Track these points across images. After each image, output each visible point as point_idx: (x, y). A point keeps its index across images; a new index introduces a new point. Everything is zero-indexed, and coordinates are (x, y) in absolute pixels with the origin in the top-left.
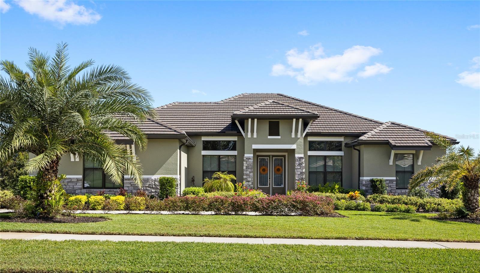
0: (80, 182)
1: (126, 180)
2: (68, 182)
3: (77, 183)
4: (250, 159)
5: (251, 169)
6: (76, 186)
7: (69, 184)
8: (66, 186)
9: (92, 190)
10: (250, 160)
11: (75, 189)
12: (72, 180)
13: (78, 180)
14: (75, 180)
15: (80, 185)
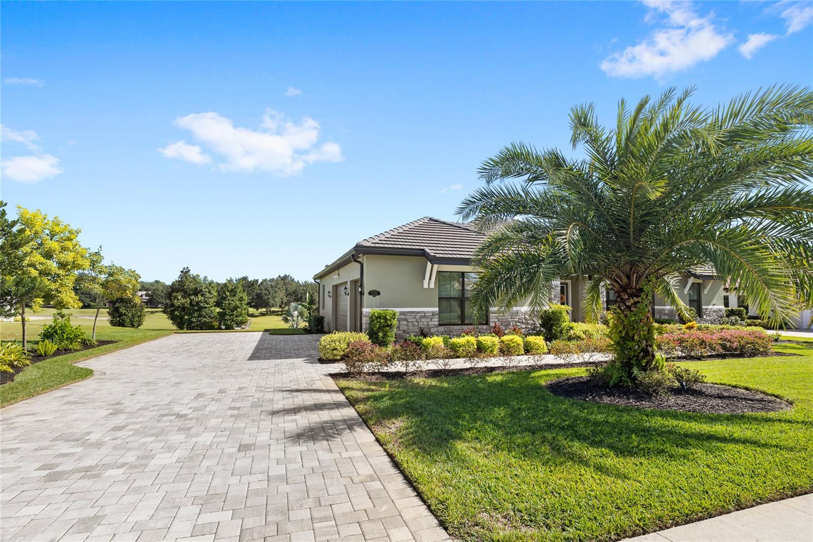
0: (436, 317)
1: (493, 313)
2: (421, 317)
3: (432, 319)
4: (557, 286)
5: (558, 298)
6: (432, 323)
7: (423, 320)
8: (418, 322)
9: (452, 327)
10: (557, 288)
11: (430, 327)
12: (426, 314)
13: (433, 314)
14: (429, 314)
15: (435, 321)
